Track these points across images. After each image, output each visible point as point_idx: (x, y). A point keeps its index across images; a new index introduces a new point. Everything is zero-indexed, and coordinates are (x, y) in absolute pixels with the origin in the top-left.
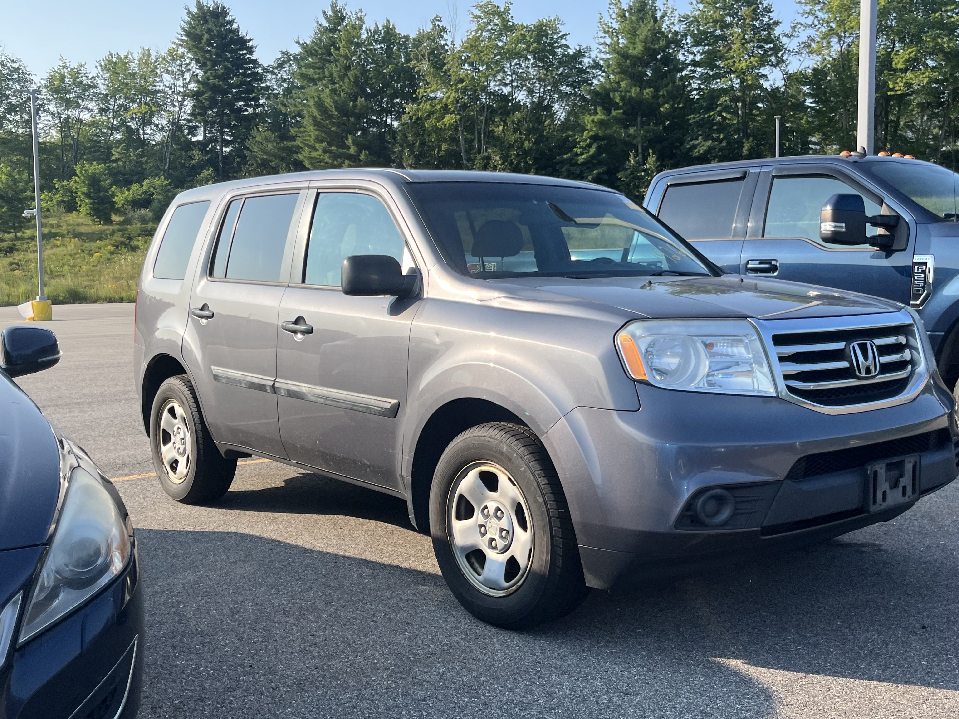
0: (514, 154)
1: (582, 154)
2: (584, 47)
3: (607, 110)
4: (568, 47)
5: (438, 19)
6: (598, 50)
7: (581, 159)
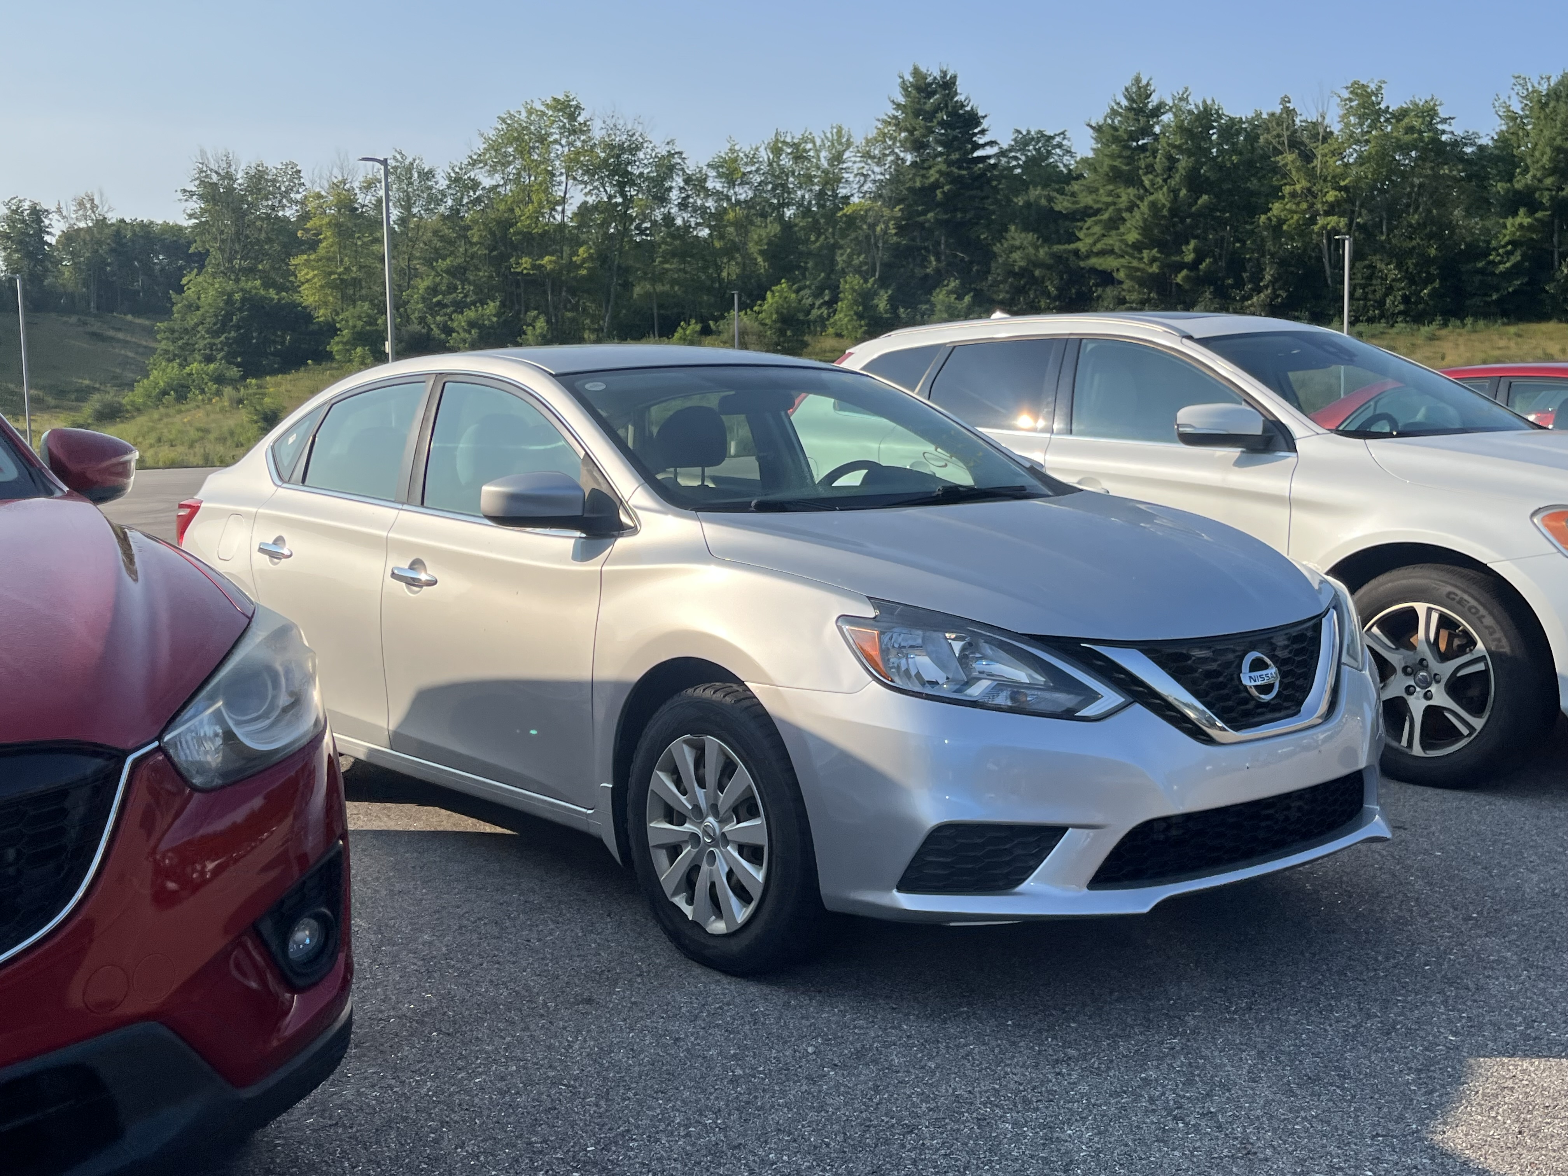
0: (1412, 263)
1: (1501, 262)
2: (1471, 132)
3: (1531, 212)
4: (1452, 133)
5: (1285, 100)
6: (1489, 137)
7: (1502, 268)
